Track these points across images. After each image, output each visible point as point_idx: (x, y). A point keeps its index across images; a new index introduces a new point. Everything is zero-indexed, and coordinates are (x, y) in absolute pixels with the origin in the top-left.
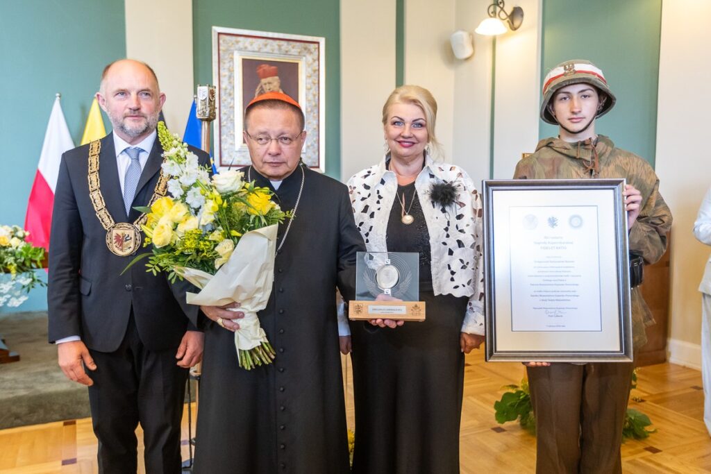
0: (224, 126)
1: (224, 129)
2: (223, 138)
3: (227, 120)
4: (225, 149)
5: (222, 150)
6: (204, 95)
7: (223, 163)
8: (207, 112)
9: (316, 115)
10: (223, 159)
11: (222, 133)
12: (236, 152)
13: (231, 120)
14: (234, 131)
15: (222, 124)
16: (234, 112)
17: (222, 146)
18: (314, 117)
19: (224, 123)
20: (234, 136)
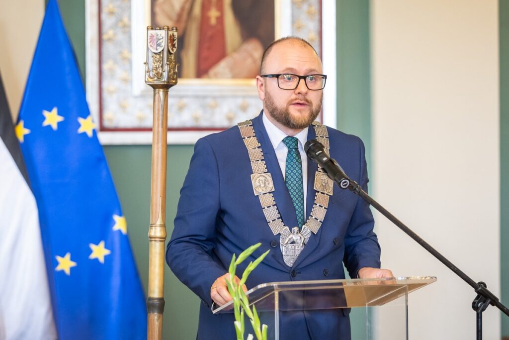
0: (109, 40)
1: (108, 48)
2: (105, 67)
3: (115, 26)
4: (111, 93)
5: (105, 95)
6: (159, 45)
7: (107, 124)
8: (165, 74)
9: (315, 8)
10: (107, 115)
11: (104, 56)
12: (136, 97)
13: (125, 26)
14: (130, 51)
15: (105, 37)
16: (130, 8)
17: (105, 84)
18: (309, 13)
19: (108, 33)
20: (130, 61)
